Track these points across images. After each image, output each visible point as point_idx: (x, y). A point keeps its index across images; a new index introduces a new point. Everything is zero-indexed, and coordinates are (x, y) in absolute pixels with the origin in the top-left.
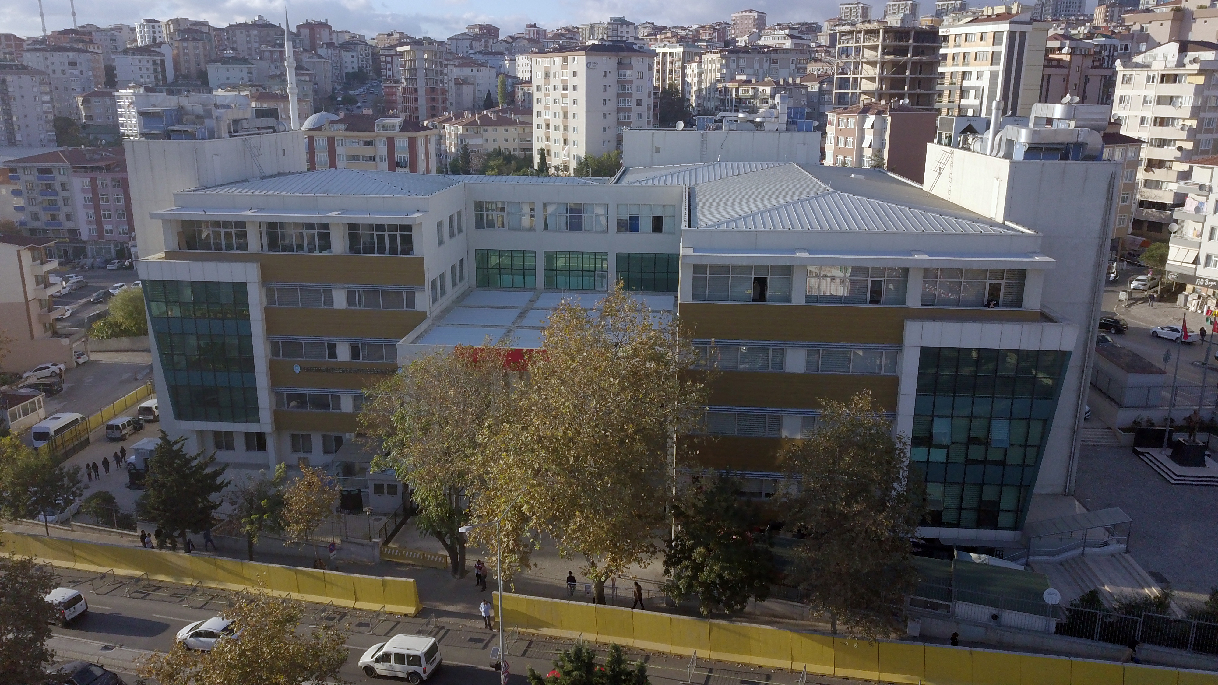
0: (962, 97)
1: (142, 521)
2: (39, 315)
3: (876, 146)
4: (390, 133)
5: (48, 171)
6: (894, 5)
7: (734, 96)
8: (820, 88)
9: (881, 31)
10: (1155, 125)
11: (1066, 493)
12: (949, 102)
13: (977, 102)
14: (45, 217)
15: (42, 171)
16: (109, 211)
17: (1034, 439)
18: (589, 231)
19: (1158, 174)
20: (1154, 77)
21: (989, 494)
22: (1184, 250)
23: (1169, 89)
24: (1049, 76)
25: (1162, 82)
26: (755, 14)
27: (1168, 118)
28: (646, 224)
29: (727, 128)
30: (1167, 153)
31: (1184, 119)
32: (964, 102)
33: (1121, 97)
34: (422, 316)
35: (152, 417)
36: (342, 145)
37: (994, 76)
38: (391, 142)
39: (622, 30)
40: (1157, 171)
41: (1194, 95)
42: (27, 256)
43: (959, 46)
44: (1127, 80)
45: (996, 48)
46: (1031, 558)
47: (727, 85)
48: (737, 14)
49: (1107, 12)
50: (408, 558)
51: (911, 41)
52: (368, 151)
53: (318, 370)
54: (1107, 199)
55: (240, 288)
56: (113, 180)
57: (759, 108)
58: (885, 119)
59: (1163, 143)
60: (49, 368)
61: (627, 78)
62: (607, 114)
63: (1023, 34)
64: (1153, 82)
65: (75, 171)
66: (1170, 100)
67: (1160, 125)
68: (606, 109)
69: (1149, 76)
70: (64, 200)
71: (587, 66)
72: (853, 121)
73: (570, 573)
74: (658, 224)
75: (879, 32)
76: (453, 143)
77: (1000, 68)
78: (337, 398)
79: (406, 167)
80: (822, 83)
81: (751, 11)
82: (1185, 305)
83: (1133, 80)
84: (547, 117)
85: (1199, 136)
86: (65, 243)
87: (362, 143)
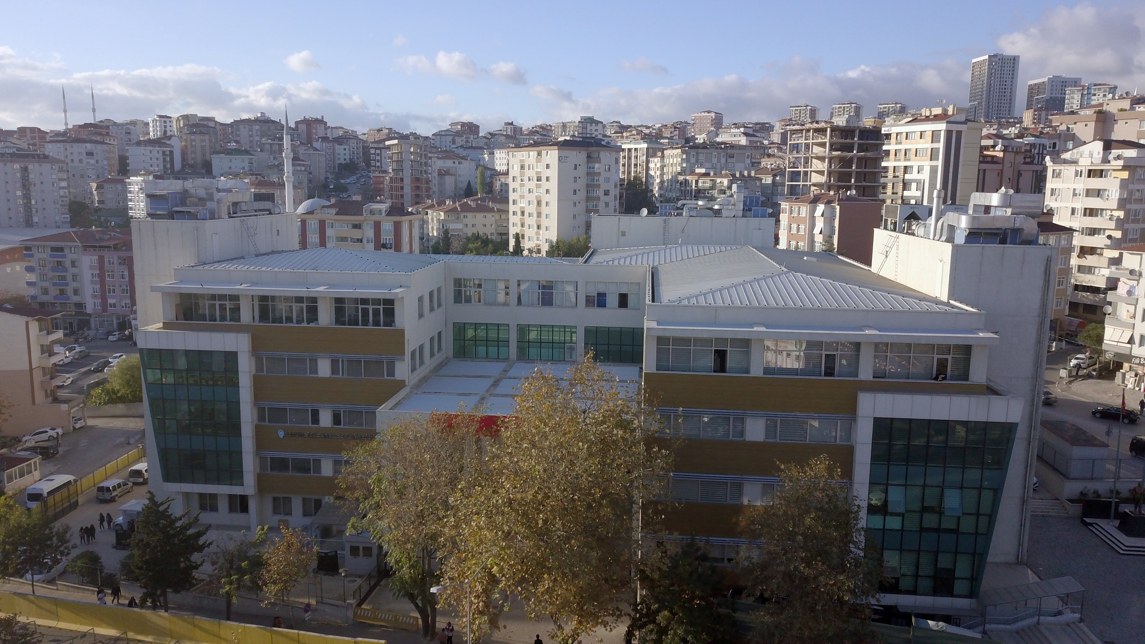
0: (904, 189)
1: (125, 580)
2: (42, 382)
3: (827, 232)
4: (376, 218)
5: (61, 249)
6: (840, 107)
7: (694, 187)
8: (774, 181)
9: (829, 129)
10: (1085, 215)
11: (1018, 562)
12: (893, 193)
13: (919, 194)
14: (54, 291)
15: (54, 249)
16: (114, 286)
17: (986, 507)
18: (559, 306)
19: (1090, 260)
20: (1081, 172)
21: (944, 561)
22: (1118, 331)
23: (1096, 183)
24: (985, 170)
25: (1089, 176)
26: (713, 115)
27: (1097, 210)
28: (613, 300)
29: (688, 214)
30: (1098, 241)
31: (1112, 210)
32: (906, 193)
33: (1052, 189)
34: (401, 385)
35: (141, 480)
36: (332, 227)
37: (933, 170)
38: (377, 226)
39: (591, 128)
40: (1089, 257)
41: (1120, 188)
42: (34, 326)
43: (901, 143)
44: (1057, 175)
45: (935, 145)
46: (988, 626)
47: (687, 178)
48: (696, 115)
49: (1035, 115)
50: (381, 620)
51: (856, 139)
52: (357, 234)
53: (301, 435)
54: (1045, 280)
55: (231, 357)
56: (119, 258)
57: (717, 198)
58: (834, 208)
59: (1093, 232)
60: (47, 432)
61: (596, 170)
62: (577, 203)
63: (959, 133)
64: (1081, 176)
65: (86, 250)
66: (1098, 193)
67: (1089, 216)
68: (576, 198)
69: (1077, 171)
70: (73, 276)
71: (559, 160)
72: (804, 210)
73: (538, 636)
74: (623, 301)
75: (826, 131)
76: (435, 227)
77: (939, 163)
78: (317, 462)
79: (390, 248)
80: (775, 176)
81: (709, 112)
82: (1123, 382)
83: (1062, 174)
84: (522, 205)
85: (1126, 226)
86: (71, 315)
87: (350, 226)
